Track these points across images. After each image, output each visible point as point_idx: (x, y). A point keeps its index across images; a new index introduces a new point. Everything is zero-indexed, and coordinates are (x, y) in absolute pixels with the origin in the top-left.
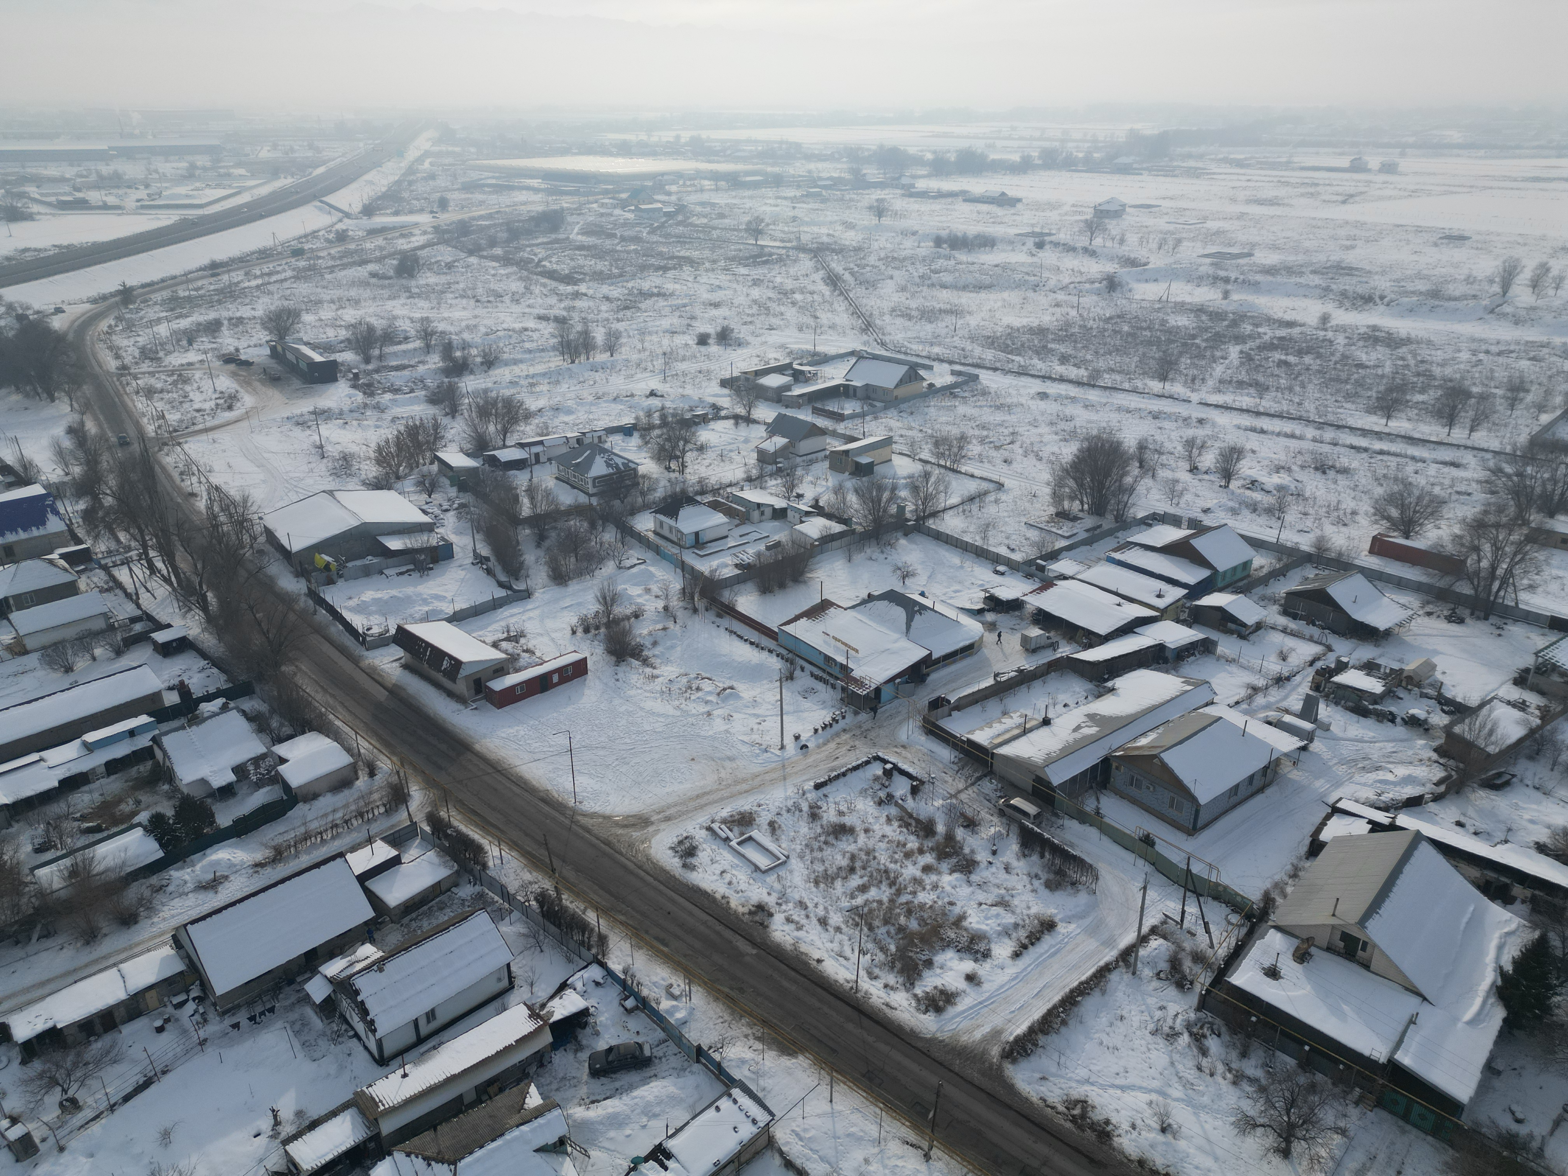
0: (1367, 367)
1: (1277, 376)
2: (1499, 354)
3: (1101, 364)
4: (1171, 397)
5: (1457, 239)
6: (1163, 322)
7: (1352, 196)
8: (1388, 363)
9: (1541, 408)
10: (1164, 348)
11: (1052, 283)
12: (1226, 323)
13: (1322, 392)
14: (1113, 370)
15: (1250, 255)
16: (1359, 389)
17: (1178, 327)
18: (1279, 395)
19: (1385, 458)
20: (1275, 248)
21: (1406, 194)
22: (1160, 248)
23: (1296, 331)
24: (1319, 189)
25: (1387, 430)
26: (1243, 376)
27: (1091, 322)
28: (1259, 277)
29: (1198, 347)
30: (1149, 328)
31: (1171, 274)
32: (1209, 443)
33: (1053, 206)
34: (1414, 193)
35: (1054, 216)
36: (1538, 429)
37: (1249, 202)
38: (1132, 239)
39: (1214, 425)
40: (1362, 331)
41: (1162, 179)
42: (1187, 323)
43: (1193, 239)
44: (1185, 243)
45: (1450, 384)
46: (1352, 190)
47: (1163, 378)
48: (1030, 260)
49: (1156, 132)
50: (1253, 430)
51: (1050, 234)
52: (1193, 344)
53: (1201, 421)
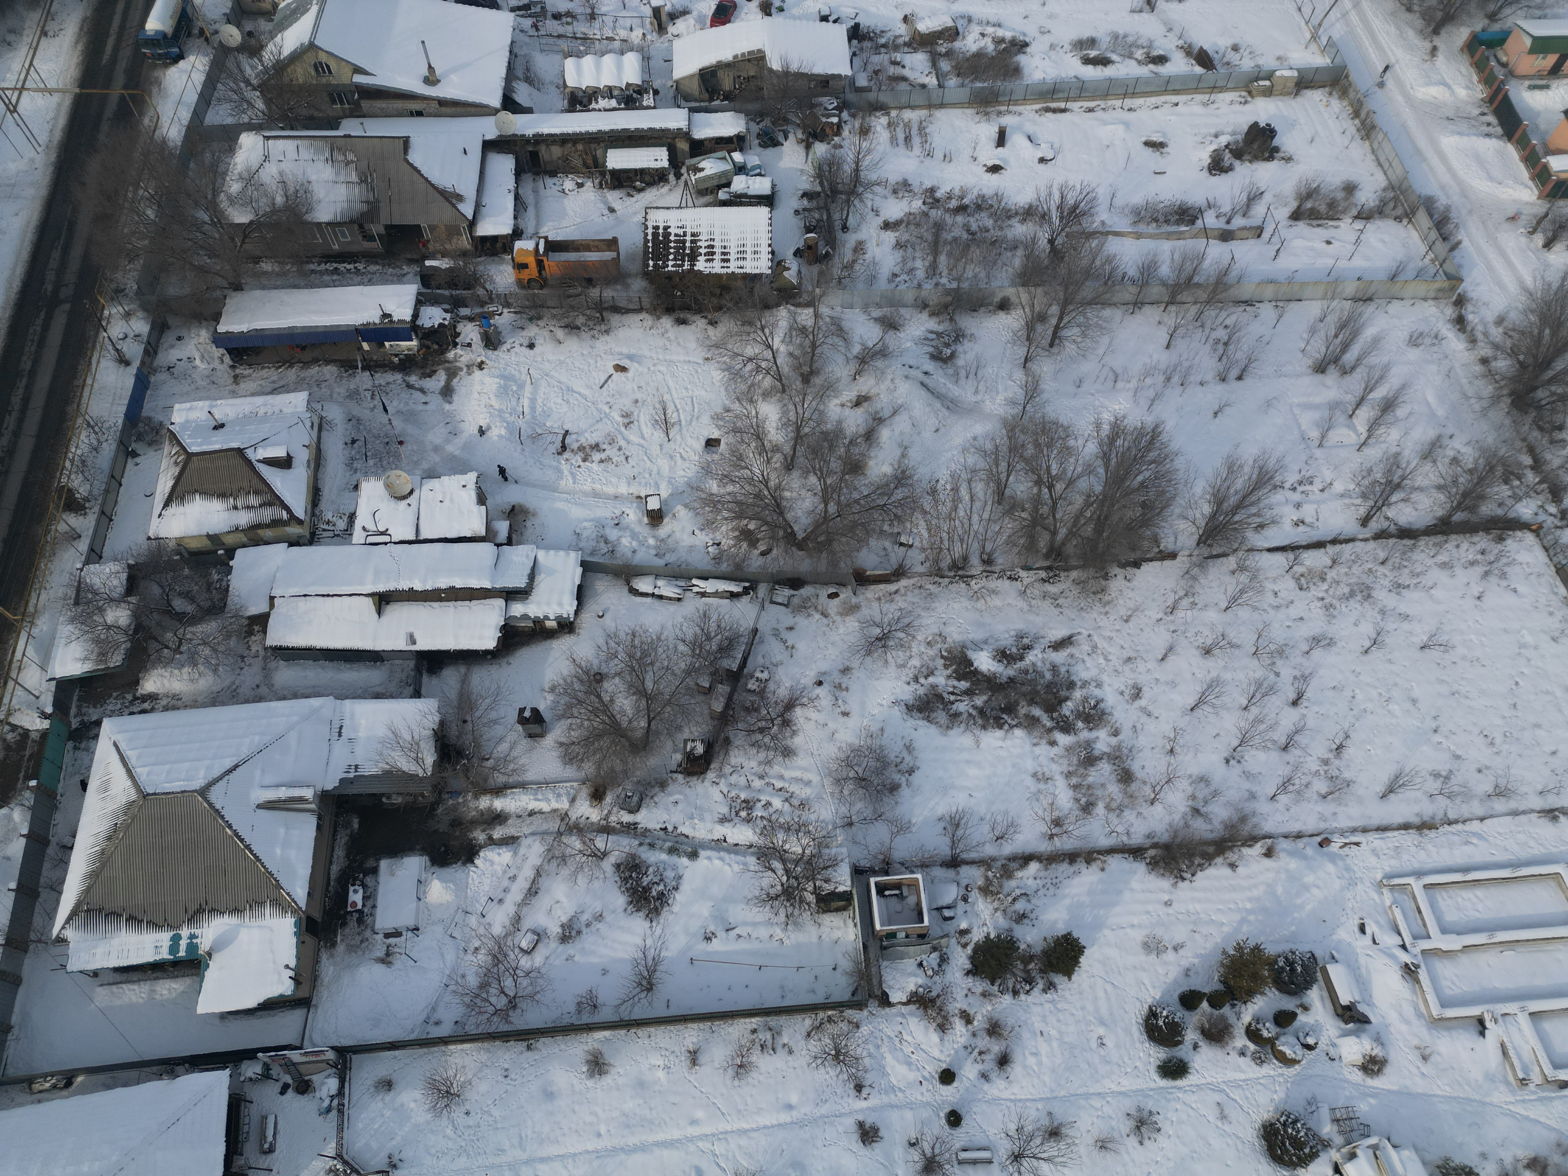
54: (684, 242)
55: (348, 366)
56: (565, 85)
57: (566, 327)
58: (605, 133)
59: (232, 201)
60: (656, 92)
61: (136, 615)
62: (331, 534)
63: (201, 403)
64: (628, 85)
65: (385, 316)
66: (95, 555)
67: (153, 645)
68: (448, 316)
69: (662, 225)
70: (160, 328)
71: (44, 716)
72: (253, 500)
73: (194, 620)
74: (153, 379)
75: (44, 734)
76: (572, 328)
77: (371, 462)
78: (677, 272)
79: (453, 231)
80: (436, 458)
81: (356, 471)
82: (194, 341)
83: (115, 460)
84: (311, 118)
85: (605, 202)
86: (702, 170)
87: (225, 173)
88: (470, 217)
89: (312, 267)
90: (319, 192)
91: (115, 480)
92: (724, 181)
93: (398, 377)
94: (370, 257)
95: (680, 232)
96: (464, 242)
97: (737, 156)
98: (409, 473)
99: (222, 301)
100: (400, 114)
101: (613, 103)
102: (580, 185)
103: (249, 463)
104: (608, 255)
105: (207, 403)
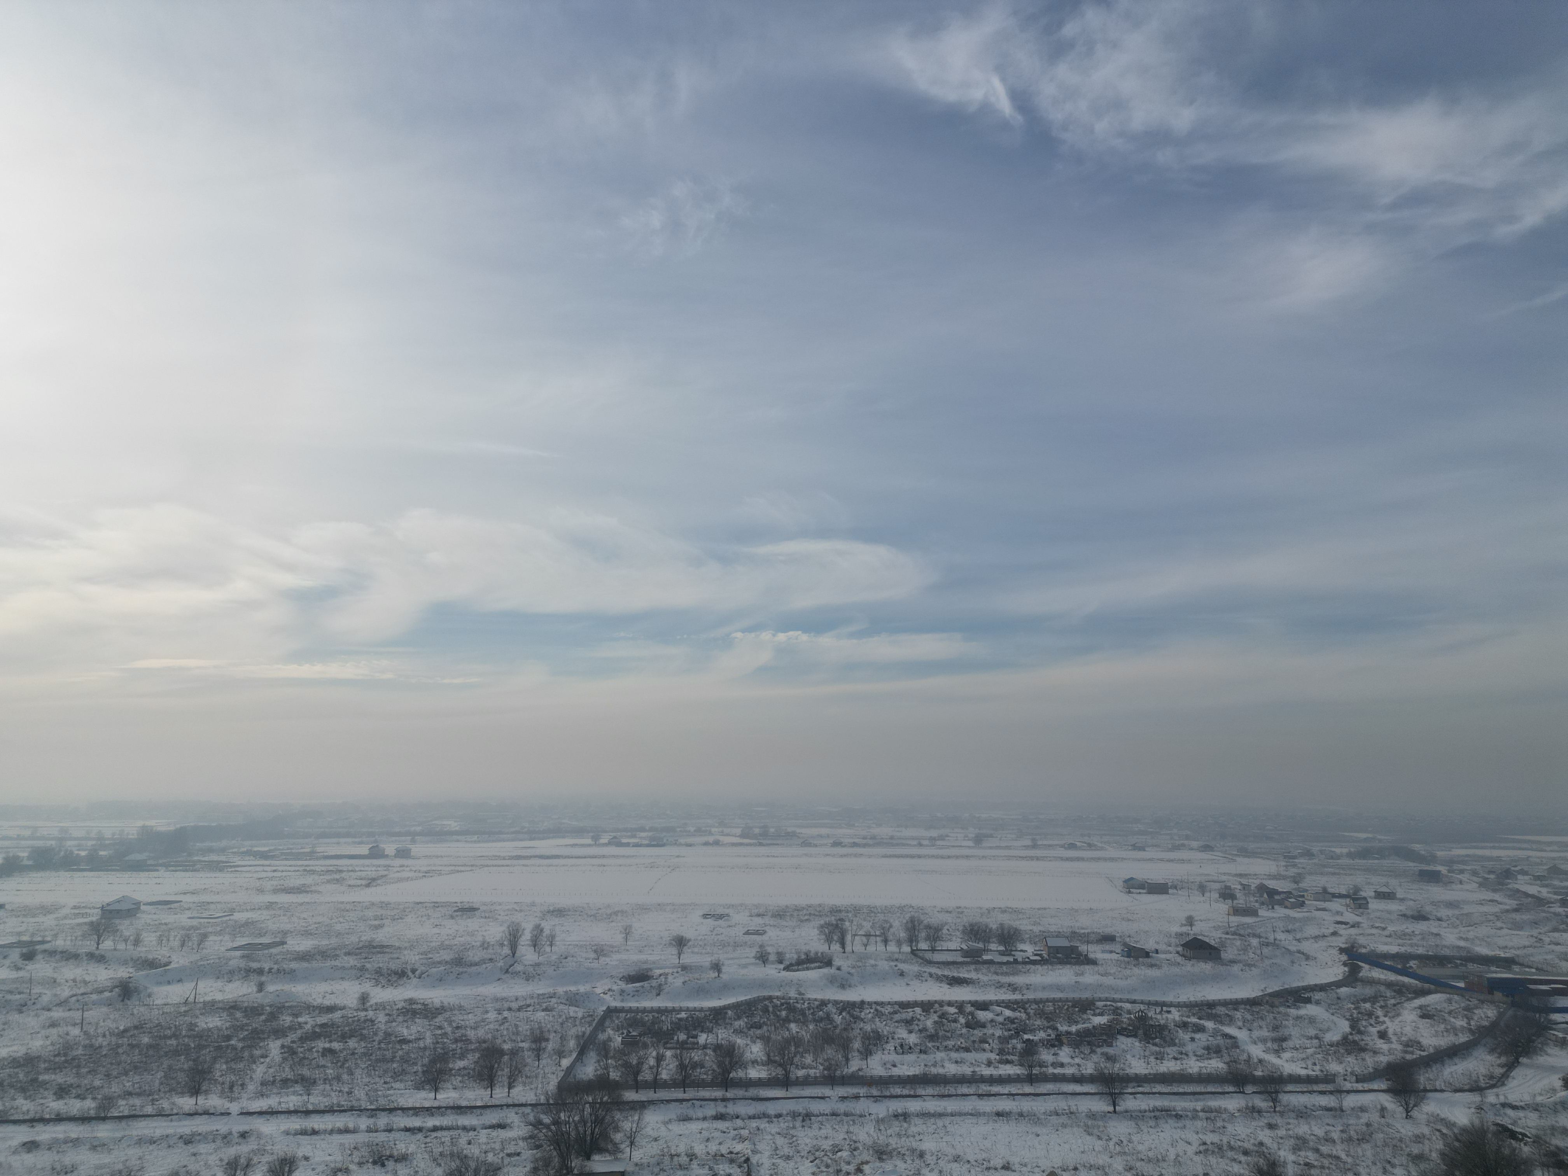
0: (410, 1041)
1: (324, 1066)
2: (520, 1009)
3: (115, 1088)
4: (206, 1113)
5: (468, 910)
6: (192, 1026)
7: (374, 880)
8: (428, 1034)
9: (561, 1054)
10: (194, 1056)
11: (45, 999)
12: (263, 1017)
13: (370, 1076)
14: (130, 1094)
15: (283, 943)
16: (405, 1066)
17: (209, 1030)
18: (328, 1087)
19: (439, 1134)
20: (307, 933)
21: (421, 875)
22: (183, 945)
23: (338, 1014)
24: (343, 875)
25: (436, 1104)
26: (288, 1073)
27: (100, 1039)
28: (294, 965)
29: (234, 1048)
30: (175, 1036)
31: (197, 972)
32: (256, 1160)
33: (46, 910)
34: (427, 874)
35: (49, 921)
36: (562, 1074)
37: (276, 891)
38: (150, 938)
39: (259, 1136)
40: (400, 1006)
41: (182, 874)
42: (219, 1024)
43: (219, 933)
44: (212, 938)
45: (484, 1045)
46: (373, 875)
47: (195, 1092)
48: (14, 975)
49: (172, 828)
50: (304, 1132)
51: (43, 942)
52: (227, 1047)
53: (243, 1135)
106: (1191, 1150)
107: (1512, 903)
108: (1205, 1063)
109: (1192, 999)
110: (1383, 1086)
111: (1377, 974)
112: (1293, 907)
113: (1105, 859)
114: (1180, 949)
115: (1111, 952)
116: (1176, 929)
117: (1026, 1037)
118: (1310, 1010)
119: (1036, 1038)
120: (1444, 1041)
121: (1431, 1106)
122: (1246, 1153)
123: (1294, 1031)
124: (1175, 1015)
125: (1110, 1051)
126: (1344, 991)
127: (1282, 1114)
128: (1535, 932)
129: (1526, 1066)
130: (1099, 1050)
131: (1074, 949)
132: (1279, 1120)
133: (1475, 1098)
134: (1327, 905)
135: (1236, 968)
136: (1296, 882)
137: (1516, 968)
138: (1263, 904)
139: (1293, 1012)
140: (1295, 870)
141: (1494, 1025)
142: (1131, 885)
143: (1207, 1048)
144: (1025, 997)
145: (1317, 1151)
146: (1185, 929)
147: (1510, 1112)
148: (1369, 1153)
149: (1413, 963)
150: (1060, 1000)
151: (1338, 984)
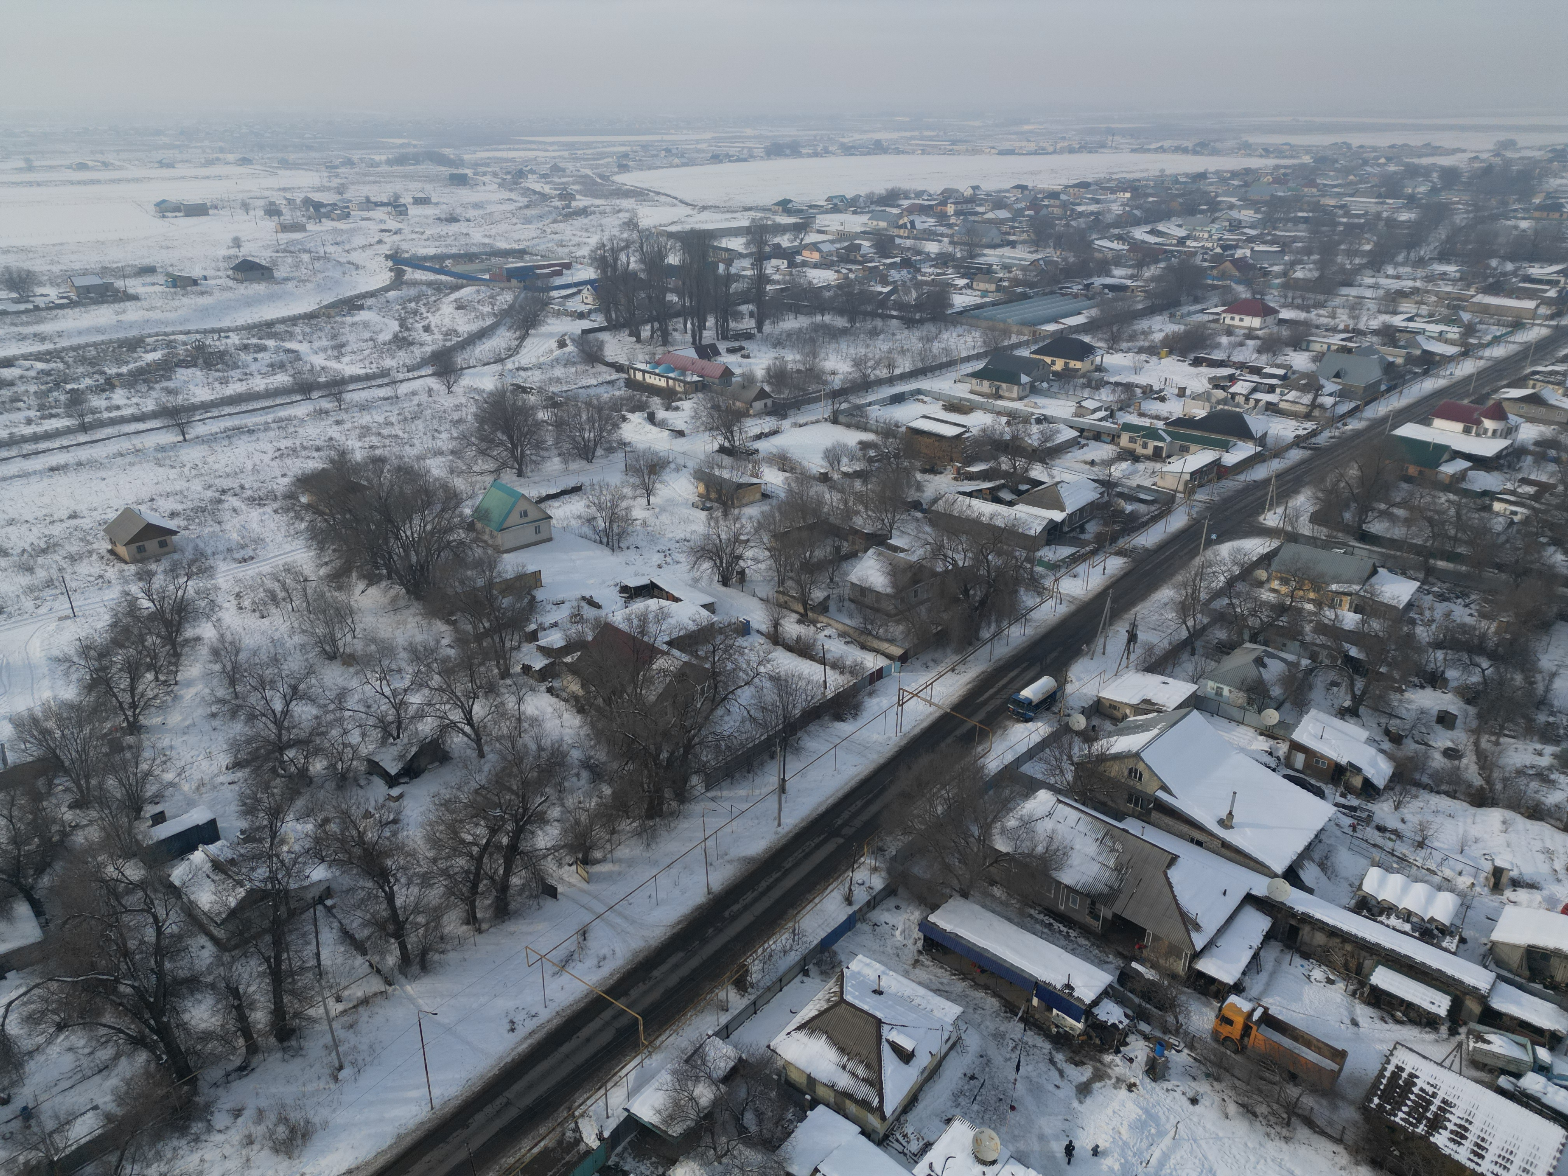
54: (1430, 1103)
55: (1010, 1009)
56: (1360, 888)
57: (1243, 1106)
58: (1384, 949)
59: (1003, 831)
60: (1463, 941)
61: (716, 1103)
62: (900, 1148)
63: (878, 965)
64: (1432, 920)
65: (1068, 986)
66: (725, 1033)
67: (707, 1140)
68: (1126, 1022)
69: (1408, 1069)
70: (889, 892)
71: (600, 1137)
72: (861, 1071)
73: (749, 1141)
74: (859, 925)
75: (589, 1152)
76: (1249, 1111)
77: (975, 1107)
78: (1404, 1129)
79: (1174, 951)
80: (1036, 1147)
81: (958, 1105)
82: (906, 916)
83: (791, 969)
84: (1104, 804)
85: (1351, 1012)
86: (1489, 1042)
87: (1011, 810)
88: (1198, 949)
89: (1032, 912)
90: (1075, 859)
91: (780, 984)
92: (1512, 1068)
93: (1047, 1046)
94: (1086, 931)
95: (1430, 1090)
96: (1180, 967)
97: (1543, 1054)
98: (1004, 1143)
99: (946, 898)
100: (1181, 836)
101: (1407, 927)
102: (1330, 981)
103: (879, 1036)
104: (1328, 1064)
105: (883, 968)
106: (266, 458)
107: (524, 201)
108: (271, 379)
109: (250, 321)
110: (430, 372)
111: (420, 275)
112: (340, 218)
113: (128, 181)
114: (230, 273)
115: (153, 284)
116: (223, 252)
117: (68, 387)
118: (363, 316)
119: (81, 386)
120: (474, 327)
121: (467, 381)
122: (318, 449)
123: (351, 337)
124: (235, 339)
125: (170, 384)
126: (392, 294)
127: (347, 410)
128: (540, 225)
129: (534, 336)
130: (157, 386)
131: (107, 287)
132: (344, 416)
133: (497, 367)
134: (371, 214)
135: (290, 285)
136: (341, 193)
137: (527, 257)
138: (310, 218)
139: (349, 320)
140: (338, 181)
141: (511, 307)
142: (165, 209)
143: (272, 365)
144: (59, 346)
145: (379, 434)
146: (233, 251)
147: (522, 373)
148: (421, 427)
149: (448, 263)
150: (103, 343)
151: (386, 289)
